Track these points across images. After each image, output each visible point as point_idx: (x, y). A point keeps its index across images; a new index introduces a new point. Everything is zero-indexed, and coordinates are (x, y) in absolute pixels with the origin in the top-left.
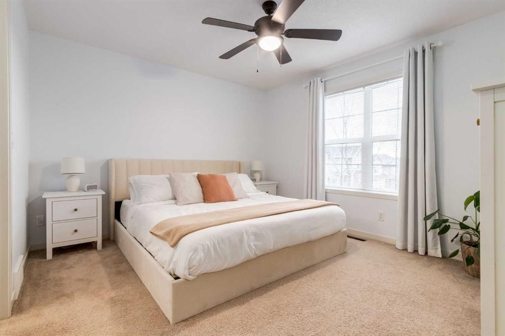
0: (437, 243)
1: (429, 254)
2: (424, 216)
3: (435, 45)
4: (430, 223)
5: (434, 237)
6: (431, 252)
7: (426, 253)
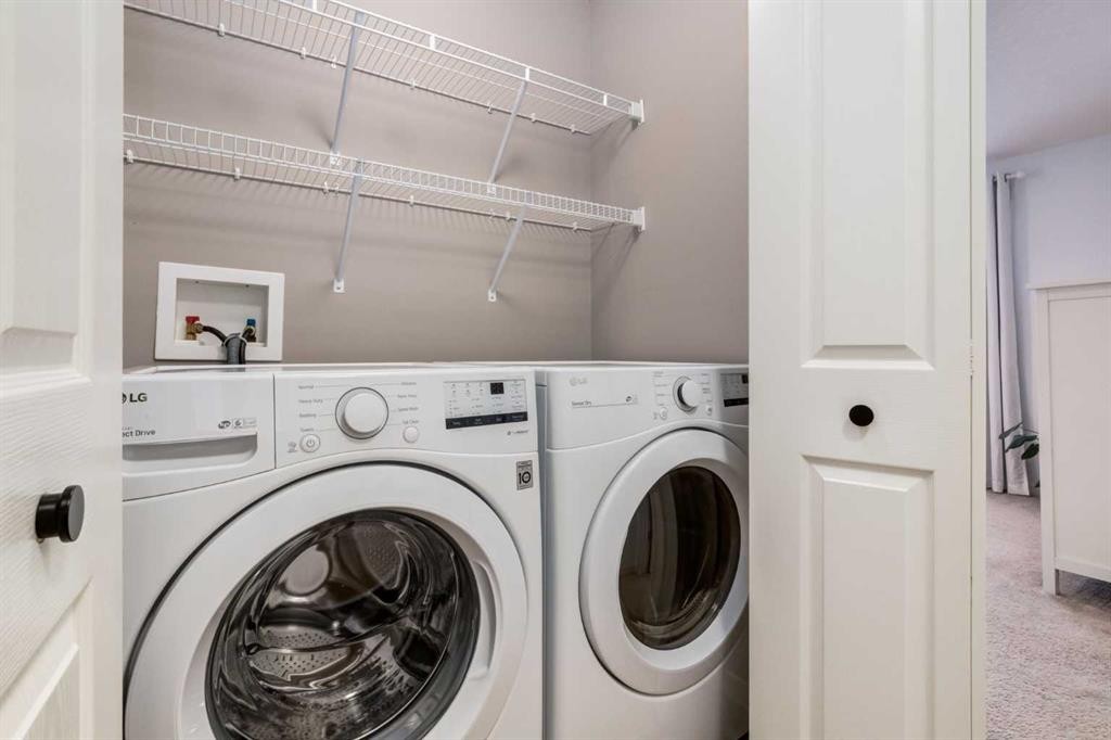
0: (1022, 474)
1: (1009, 491)
2: (1000, 432)
3: (1012, 176)
4: (1008, 441)
5: (1017, 466)
6: (1012, 488)
7: (1005, 491)
